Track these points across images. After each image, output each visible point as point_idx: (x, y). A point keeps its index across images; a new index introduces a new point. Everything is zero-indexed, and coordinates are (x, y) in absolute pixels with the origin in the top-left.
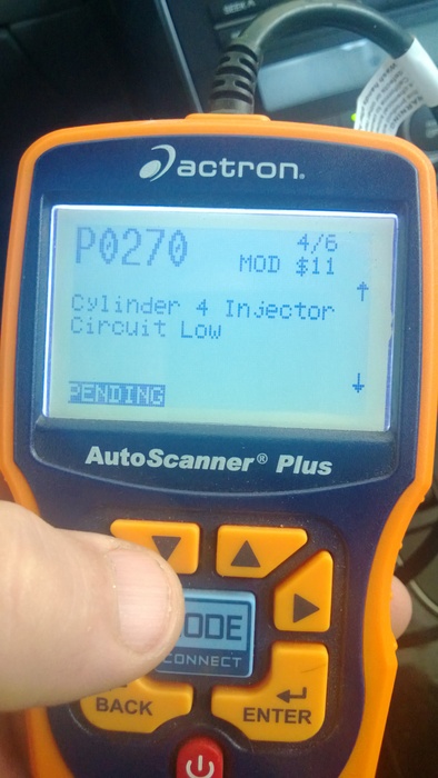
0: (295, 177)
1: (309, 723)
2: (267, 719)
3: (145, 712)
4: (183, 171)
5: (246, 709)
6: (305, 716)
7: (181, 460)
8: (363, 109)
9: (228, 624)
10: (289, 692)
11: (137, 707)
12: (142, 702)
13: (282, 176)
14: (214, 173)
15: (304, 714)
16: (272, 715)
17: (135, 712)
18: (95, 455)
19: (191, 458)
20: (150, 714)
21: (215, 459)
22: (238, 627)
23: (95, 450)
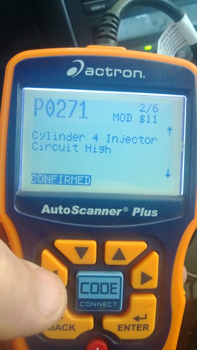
0: (141, 77)
1: (148, 330)
2: (129, 330)
3: (72, 329)
4: (88, 73)
5: (119, 326)
6: (146, 327)
7: (87, 211)
8: (161, 45)
9: (111, 287)
10: (138, 317)
11: (68, 327)
12: (70, 325)
13: (134, 77)
14: (103, 74)
15: (146, 326)
16: (131, 327)
17: (67, 330)
18: (46, 209)
19: (92, 210)
20: (74, 330)
21: (104, 210)
22: (116, 288)
23: (46, 206)
